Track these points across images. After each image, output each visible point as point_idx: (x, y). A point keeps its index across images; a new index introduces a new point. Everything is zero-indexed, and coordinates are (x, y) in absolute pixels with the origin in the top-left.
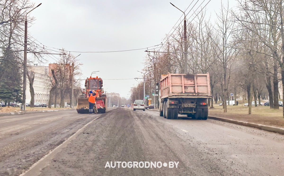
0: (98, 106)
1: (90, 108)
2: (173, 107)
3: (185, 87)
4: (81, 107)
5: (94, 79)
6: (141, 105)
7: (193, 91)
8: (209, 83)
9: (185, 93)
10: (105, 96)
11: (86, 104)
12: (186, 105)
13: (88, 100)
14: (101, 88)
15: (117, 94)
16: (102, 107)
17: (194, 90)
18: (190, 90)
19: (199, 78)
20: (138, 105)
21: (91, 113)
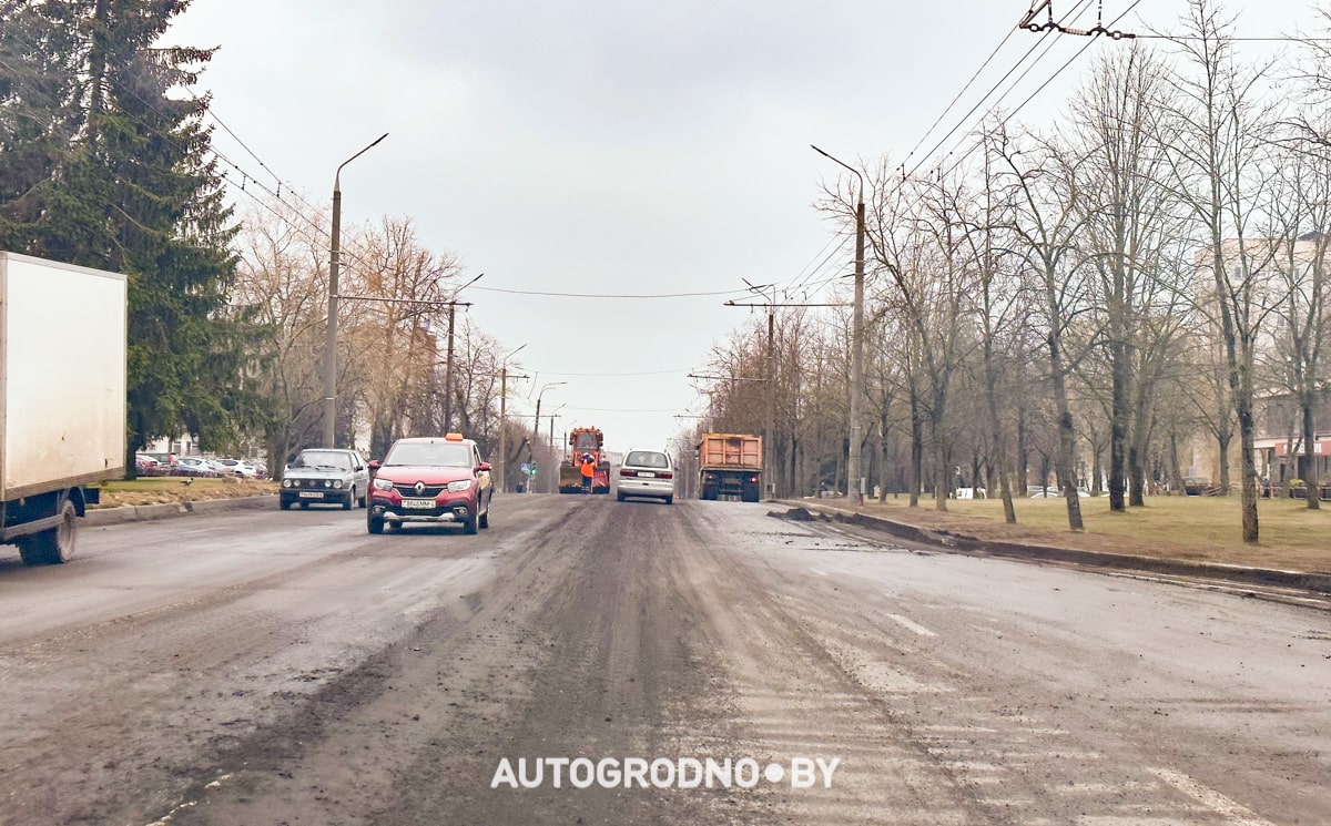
0: (596, 482)
1: (584, 485)
2: (710, 483)
3: (727, 456)
4: (566, 483)
5: (587, 431)
6: (659, 476)
7: (737, 461)
8: (760, 451)
9: (727, 463)
10: (607, 463)
11: (575, 478)
12: (728, 481)
13: (579, 470)
14: (598, 450)
15: (615, 454)
16: (603, 484)
17: (739, 459)
18: (734, 459)
19: (747, 444)
20: (639, 474)
21: (585, 492)
